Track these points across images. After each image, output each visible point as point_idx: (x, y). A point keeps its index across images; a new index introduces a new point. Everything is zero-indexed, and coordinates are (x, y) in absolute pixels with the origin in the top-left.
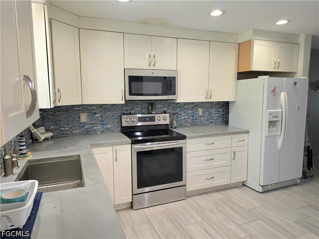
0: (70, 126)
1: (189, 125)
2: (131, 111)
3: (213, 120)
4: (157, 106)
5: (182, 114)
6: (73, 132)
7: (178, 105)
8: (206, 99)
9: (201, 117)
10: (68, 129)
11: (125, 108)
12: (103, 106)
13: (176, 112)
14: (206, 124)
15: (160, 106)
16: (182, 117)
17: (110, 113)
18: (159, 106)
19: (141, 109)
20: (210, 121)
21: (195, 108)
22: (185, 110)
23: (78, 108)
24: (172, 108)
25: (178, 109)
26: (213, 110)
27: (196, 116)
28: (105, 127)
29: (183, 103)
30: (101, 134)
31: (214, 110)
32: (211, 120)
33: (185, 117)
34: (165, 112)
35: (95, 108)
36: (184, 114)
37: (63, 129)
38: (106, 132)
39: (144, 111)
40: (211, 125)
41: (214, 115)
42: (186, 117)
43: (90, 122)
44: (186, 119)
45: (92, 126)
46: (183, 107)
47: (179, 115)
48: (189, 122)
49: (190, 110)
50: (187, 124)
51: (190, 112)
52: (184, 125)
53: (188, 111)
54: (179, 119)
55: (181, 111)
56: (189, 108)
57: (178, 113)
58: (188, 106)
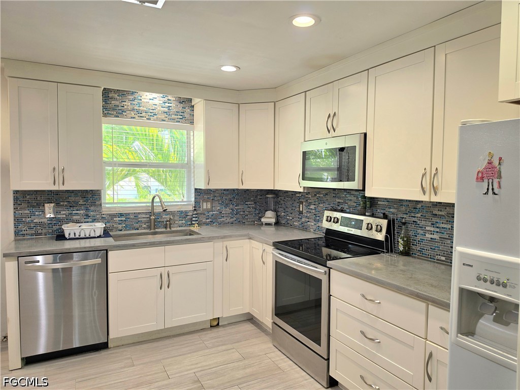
0: (293, 215)
1: (443, 258)
5: (428, 228)
6: (295, 223)
7: (419, 206)
10: (291, 218)
13: (414, 219)
16: (427, 235)
22: (435, 220)
24: (406, 210)
25: (419, 215)
28: (317, 225)
30: (314, 233)
33: (432, 236)
34: (385, 216)
36: (432, 229)
37: (288, 218)
39: (358, 208)
42: (436, 236)
43: (306, 215)
44: (436, 242)
45: (307, 220)
46: (430, 212)
47: (421, 230)
48: (442, 251)
49: (447, 221)
50: (437, 255)
51: (445, 226)
52: (431, 255)
53: (443, 223)
54: (419, 237)
55: (424, 221)
56: (443, 216)
57: (419, 225)
58: (441, 211)
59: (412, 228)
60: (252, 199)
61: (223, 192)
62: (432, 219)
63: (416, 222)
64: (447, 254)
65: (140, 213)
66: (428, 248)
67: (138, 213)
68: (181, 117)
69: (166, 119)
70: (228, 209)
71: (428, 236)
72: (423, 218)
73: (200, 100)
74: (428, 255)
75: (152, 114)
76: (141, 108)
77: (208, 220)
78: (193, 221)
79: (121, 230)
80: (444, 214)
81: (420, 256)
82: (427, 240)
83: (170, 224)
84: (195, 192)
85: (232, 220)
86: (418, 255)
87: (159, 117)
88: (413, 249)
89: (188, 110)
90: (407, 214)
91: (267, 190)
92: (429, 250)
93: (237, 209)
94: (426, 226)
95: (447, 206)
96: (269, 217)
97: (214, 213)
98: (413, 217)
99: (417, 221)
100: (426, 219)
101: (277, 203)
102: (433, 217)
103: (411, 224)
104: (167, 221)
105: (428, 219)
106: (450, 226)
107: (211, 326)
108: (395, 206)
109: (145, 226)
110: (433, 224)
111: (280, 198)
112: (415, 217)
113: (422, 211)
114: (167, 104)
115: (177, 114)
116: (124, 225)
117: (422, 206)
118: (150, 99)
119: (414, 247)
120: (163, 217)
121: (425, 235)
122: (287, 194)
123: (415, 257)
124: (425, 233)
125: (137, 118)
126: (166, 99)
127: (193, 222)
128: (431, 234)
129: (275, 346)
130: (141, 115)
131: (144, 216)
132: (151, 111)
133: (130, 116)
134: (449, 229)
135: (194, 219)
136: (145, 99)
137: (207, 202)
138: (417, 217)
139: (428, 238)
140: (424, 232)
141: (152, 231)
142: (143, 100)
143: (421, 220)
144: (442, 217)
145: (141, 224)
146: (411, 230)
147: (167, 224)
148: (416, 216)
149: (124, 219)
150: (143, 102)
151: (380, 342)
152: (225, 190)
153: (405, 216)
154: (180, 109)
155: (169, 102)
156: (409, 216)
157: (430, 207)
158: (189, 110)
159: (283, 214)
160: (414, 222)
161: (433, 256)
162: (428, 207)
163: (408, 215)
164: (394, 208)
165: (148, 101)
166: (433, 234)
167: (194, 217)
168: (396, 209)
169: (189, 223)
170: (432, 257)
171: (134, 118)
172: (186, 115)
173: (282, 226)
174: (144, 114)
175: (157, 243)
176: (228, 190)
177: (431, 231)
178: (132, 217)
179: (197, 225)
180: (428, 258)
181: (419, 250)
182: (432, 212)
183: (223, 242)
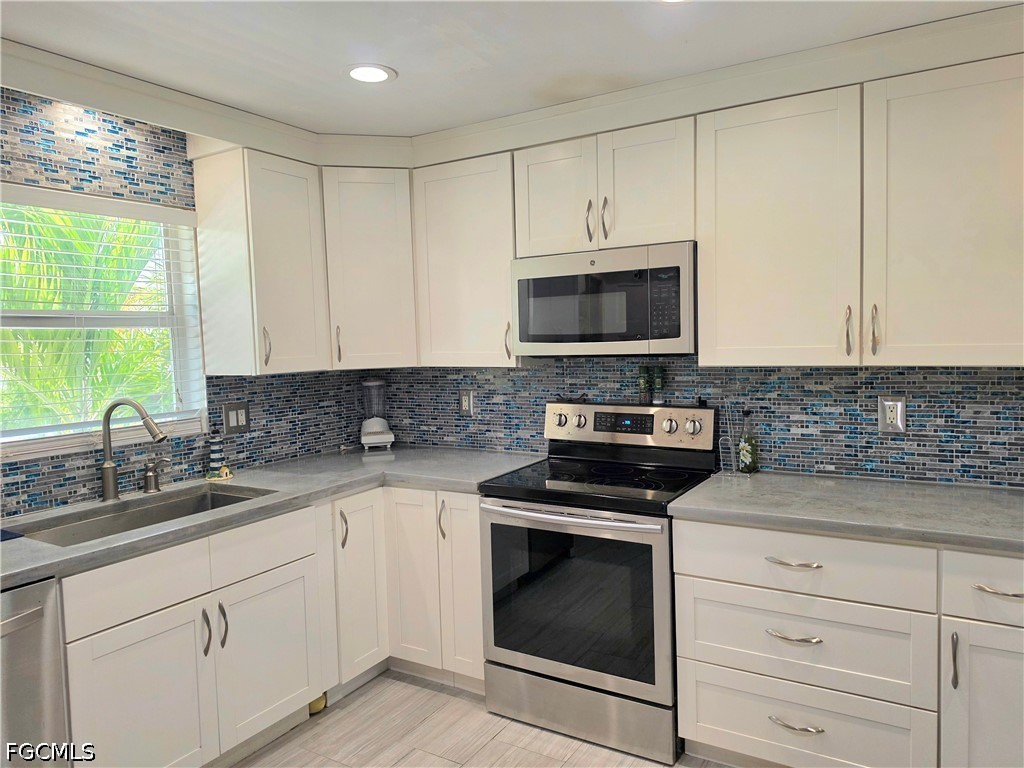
0: (440, 422)
1: (832, 468)
2: (585, 391)
3: (978, 462)
4: (677, 378)
5: (793, 418)
6: (445, 438)
7: (774, 378)
8: (849, 351)
9: (897, 436)
10: (434, 429)
11: (569, 382)
12: (511, 374)
13: (762, 403)
14: (929, 474)
15: (690, 378)
16: (794, 430)
17: (527, 394)
18: (685, 378)
19: (618, 386)
20: (958, 463)
21: (861, 393)
22: (808, 401)
23: (455, 377)
24: (744, 388)
25: (774, 395)
26: (977, 407)
27: (870, 429)
28: (515, 436)
29: (798, 368)
31: (987, 410)
32: (966, 461)
33: (805, 431)
34: (702, 404)
35: (490, 377)
36: (804, 418)
37: (425, 428)
38: (516, 450)
39: (628, 392)
40: (966, 481)
41: (990, 438)
42: (813, 430)
43: (480, 417)
44: (814, 440)
45: (485, 428)
46: (798, 387)
47: (779, 421)
48: (828, 454)
49: (835, 401)
50: (817, 463)
51: (832, 410)
52: (803, 466)
53: (826, 405)
54: (776, 436)
55: (785, 404)
56: (826, 392)
57: (773, 412)
58: (821, 383)
59: (759, 420)
60: (332, 393)
61: (270, 381)
62: (802, 400)
63: (766, 408)
64: (839, 459)
65: (69, 456)
66: (797, 452)
67: (63, 456)
68: (163, 189)
69: (125, 192)
70: (283, 423)
71: (796, 431)
72: (783, 400)
73: (232, 145)
74: (798, 465)
75: (86, 175)
76: (55, 157)
77: (242, 456)
78: (213, 460)
79: (15, 513)
80: (828, 389)
81: (780, 469)
82: (793, 439)
83: (156, 477)
84: (208, 386)
85: (294, 447)
86: (775, 469)
87: (107, 184)
88: (763, 459)
89: (178, 172)
90: (745, 395)
91: (359, 370)
92: (798, 457)
93: (303, 422)
94: (789, 413)
95: (835, 374)
96: (375, 431)
97: (254, 434)
98: (758, 399)
99: (768, 405)
100: (789, 401)
101: (389, 398)
102: (806, 396)
103: (757, 412)
104: (147, 470)
105: (793, 400)
106: (842, 408)
107: (311, 715)
108: (716, 382)
109: (84, 491)
110: (805, 409)
111: (395, 386)
112: (762, 399)
113: (779, 387)
114: (124, 152)
115: (151, 179)
116: (25, 497)
117: (779, 379)
118: (77, 133)
119: (765, 455)
120: (133, 459)
121: (789, 430)
122: (417, 377)
123: (767, 473)
124: (790, 426)
125: (43, 183)
126: (120, 137)
127: (213, 465)
128: (802, 427)
129: (496, 714)
130: (55, 176)
131: (80, 463)
132: (83, 166)
133: (21, 175)
134: (841, 414)
135: (213, 456)
136: (63, 130)
137: (237, 408)
138: (770, 399)
139: (795, 434)
140: (787, 426)
141: (110, 502)
142: (58, 134)
143: (779, 404)
144: (823, 394)
145: (73, 488)
146: (757, 425)
147: (146, 478)
148: (767, 397)
149: (23, 478)
150: (57, 138)
151: (821, 641)
152: (273, 376)
153: (741, 400)
154: (159, 169)
155: (129, 145)
156: (752, 399)
157: (798, 378)
158: (180, 173)
159: (407, 421)
160: (762, 408)
161: (809, 466)
162: (793, 378)
163: (749, 398)
164: (715, 386)
165: (72, 137)
166: (807, 427)
167: (214, 452)
168: (720, 387)
169: (198, 468)
170: (806, 468)
171: (34, 181)
172: (174, 184)
173: (406, 448)
174: (63, 174)
175: (193, 530)
176: (280, 376)
177: (802, 422)
178: (45, 469)
179: (227, 471)
180: (798, 470)
181: (775, 460)
182: (803, 387)
183: (333, 501)
